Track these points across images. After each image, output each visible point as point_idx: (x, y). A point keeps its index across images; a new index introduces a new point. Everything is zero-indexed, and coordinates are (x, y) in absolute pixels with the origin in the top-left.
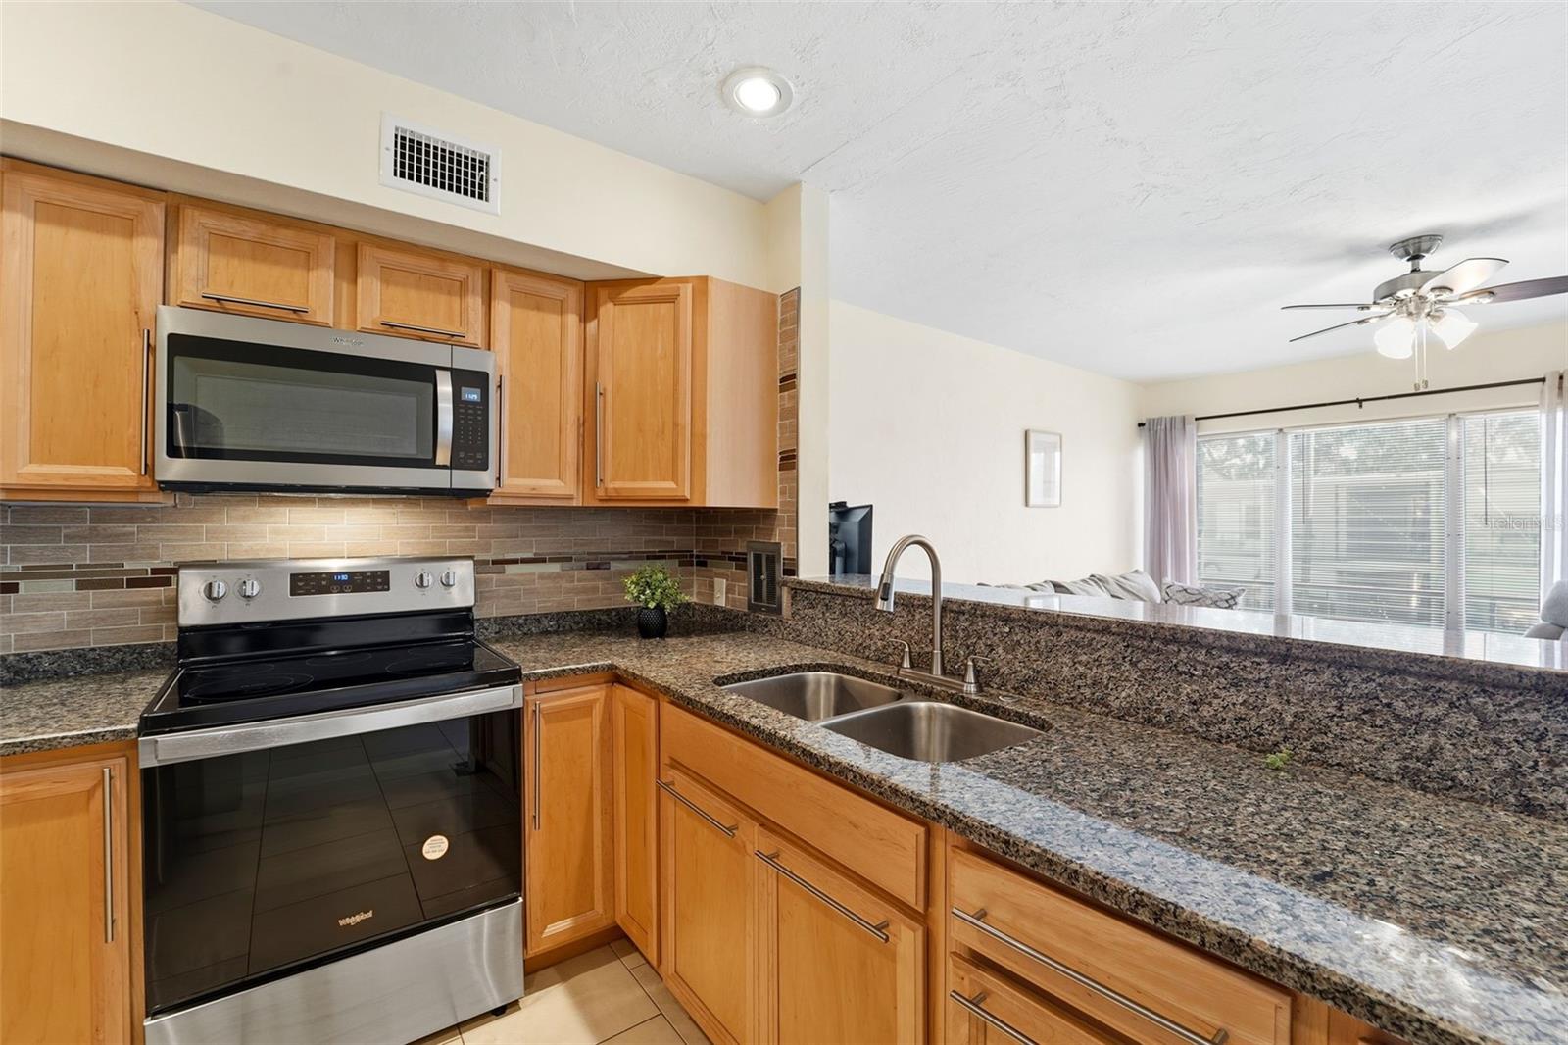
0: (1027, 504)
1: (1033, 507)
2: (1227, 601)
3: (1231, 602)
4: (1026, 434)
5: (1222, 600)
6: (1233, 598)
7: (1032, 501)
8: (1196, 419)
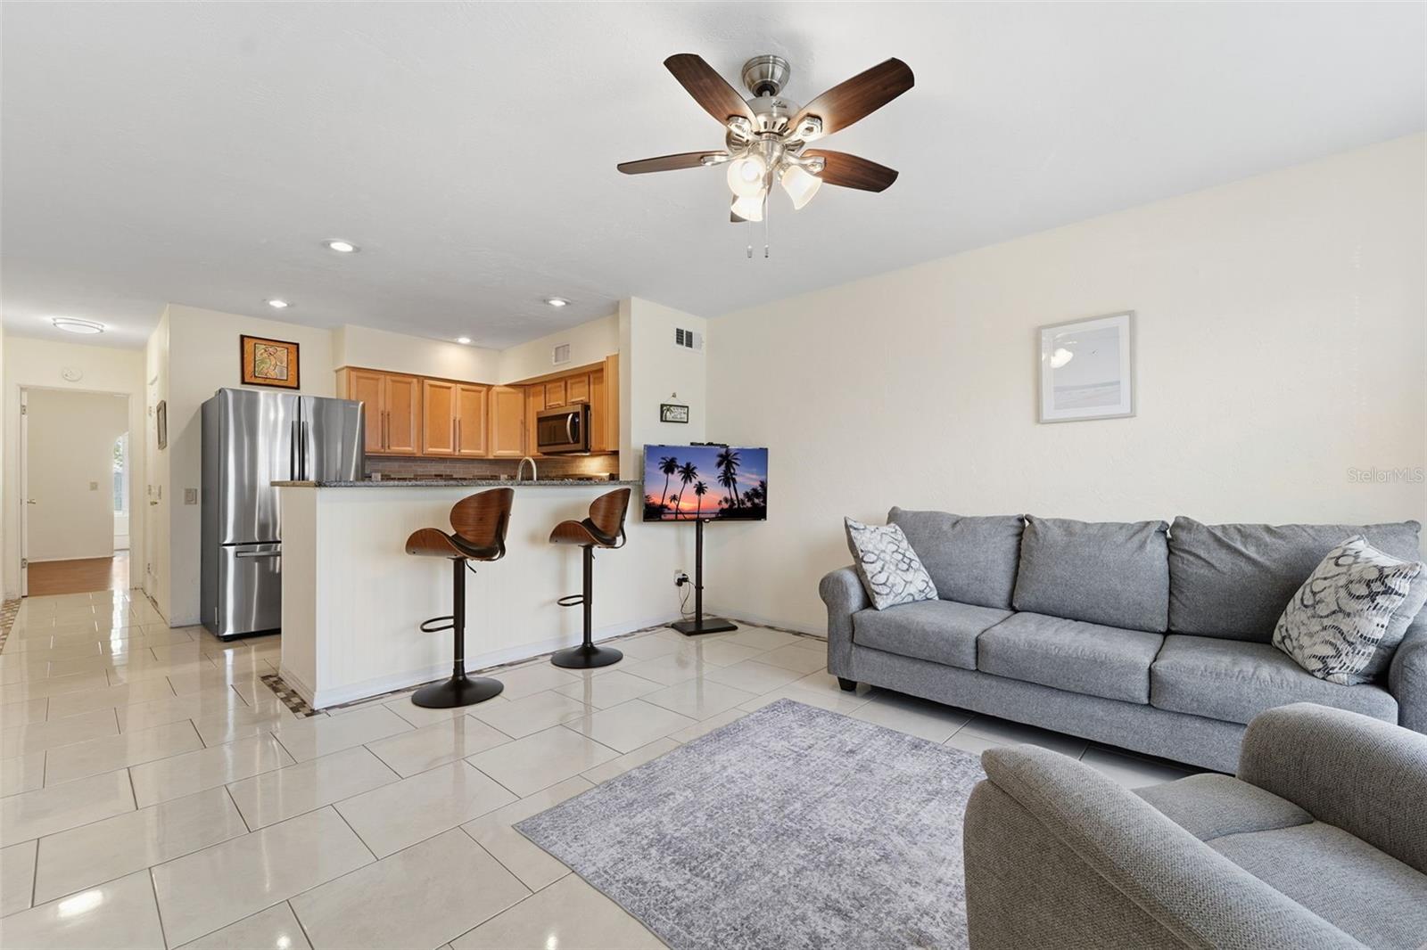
0: (1039, 422)
7: (1046, 416)
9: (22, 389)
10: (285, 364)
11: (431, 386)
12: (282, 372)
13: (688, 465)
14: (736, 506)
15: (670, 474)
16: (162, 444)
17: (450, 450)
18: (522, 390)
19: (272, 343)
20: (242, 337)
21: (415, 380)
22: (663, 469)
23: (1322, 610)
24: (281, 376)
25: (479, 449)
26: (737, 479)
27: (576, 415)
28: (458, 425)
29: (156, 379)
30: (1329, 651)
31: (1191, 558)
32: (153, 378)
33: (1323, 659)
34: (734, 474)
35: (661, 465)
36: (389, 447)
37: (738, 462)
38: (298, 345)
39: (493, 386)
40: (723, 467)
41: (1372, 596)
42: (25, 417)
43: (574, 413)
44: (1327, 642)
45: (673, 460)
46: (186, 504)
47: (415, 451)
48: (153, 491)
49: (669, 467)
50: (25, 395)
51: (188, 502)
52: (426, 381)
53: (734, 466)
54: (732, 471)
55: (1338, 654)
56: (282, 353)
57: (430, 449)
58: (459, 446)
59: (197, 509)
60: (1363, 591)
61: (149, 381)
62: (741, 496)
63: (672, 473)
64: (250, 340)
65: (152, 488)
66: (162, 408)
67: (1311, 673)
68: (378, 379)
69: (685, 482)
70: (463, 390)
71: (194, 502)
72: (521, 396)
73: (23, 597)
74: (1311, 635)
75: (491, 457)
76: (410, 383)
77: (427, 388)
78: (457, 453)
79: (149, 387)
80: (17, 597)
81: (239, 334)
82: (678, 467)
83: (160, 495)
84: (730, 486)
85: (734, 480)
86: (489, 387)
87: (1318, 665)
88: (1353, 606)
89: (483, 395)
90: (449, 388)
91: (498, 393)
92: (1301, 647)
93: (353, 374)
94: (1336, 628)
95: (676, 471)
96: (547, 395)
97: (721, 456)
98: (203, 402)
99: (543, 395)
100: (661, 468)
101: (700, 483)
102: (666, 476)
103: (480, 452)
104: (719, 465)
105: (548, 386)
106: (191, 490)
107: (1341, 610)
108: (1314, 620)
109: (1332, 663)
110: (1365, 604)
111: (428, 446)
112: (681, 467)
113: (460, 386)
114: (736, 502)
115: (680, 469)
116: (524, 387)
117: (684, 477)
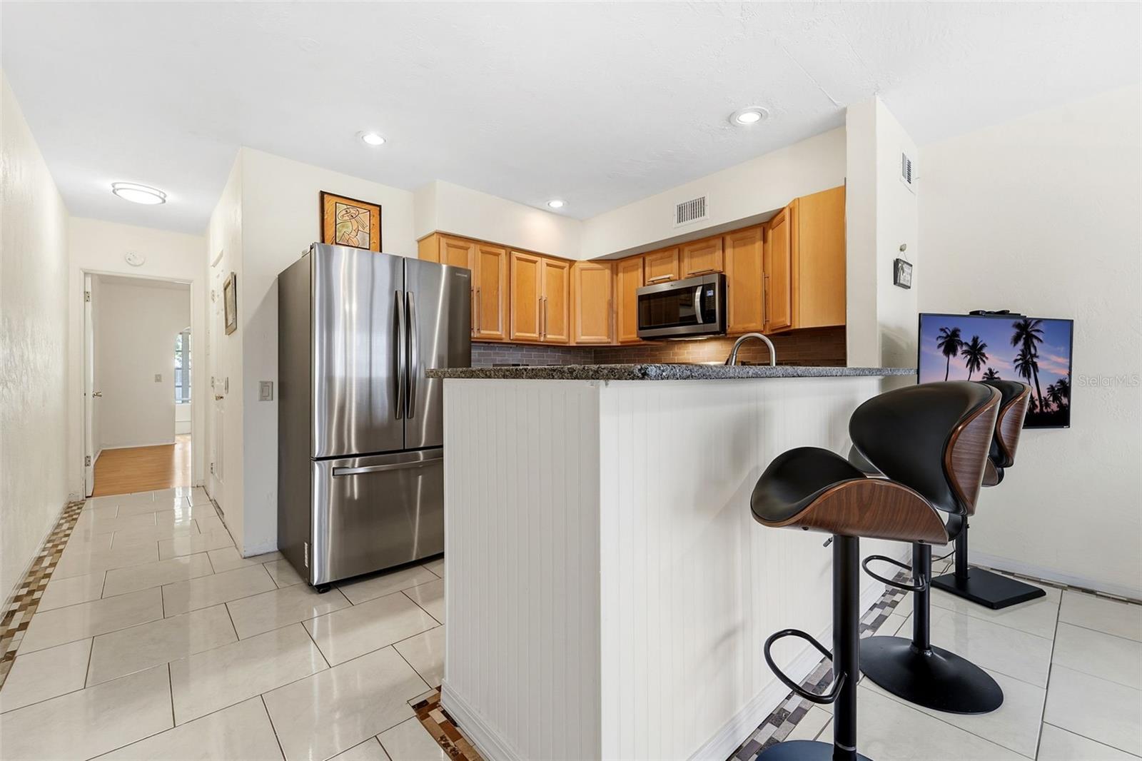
9: (86, 274)
10: (367, 230)
11: (519, 259)
12: (364, 239)
13: (975, 340)
14: (1038, 410)
15: (951, 356)
16: (230, 329)
17: (535, 335)
18: (609, 265)
19: (354, 204)
20: (322, 194)
21: (503, 252)
22: (943, 348)
24: (363, 244)
25: (562, 335)
26: (1039, 365)
27: (706, 288)
28: (543, 303)
29: (221, 255)
32: (217, 255)
34: (1035, 356)
35: (940, 341)
36: (479, 329)
37: (1040, 336)
38: (380, 206)
39: (575, 261)
40: (1021, 344)
42: (89, 304)
43: (703, 285)
45: (955, 333)
46: (261, 400)
47: (504, 336)
48: (217, 383)
49: (950, 346)
50: (89, 280)
51: (263, 398)
52: (515, 254)
53: (1035, 342)
54: (1033, 351)
56: (364, 217)
57: (517, 334)
58: (545, 331)
59: (273, 406)
61: (212, 259)
62: (1044, 393)
63: (955, 355)
64: (331, 197)
65: (216, 381)
66: (232, 284)
68: (467, 249)
69: (971, 370)
70: (548, 265)
71: (270, 398)
72: (607, 272)
73: (87, 497)
75: (573, 344)
76: (497, 255)
77: (514, 261)
78: (542, 339)
79: (212, 270)
80: (80, 498)
81: (319, 191)
82: (962, 344)
83: (227, 388)
84: (1029, 377)
85: (1035, 365)
86: (572, 262)
89: (566, 270)
90: (535, 262)
91: (582, 270)
93: (444, 241)
95: (959, 351)
96: (647, 269)
97: (1017, 329)
98: (278, 273)
99: (640, 270)
100: (940, 346)
101: (990, 370)
102: (945, 357)
103: (561, 338)
104: (1016, 340)
105: (648, 259)
106: (266, 383)
111: (515, 330)
112: (966, 344)
113: (545, 260)
114: (1037, 403)
115: (965, 348)
116: (614, 263)
117: (969, 361)
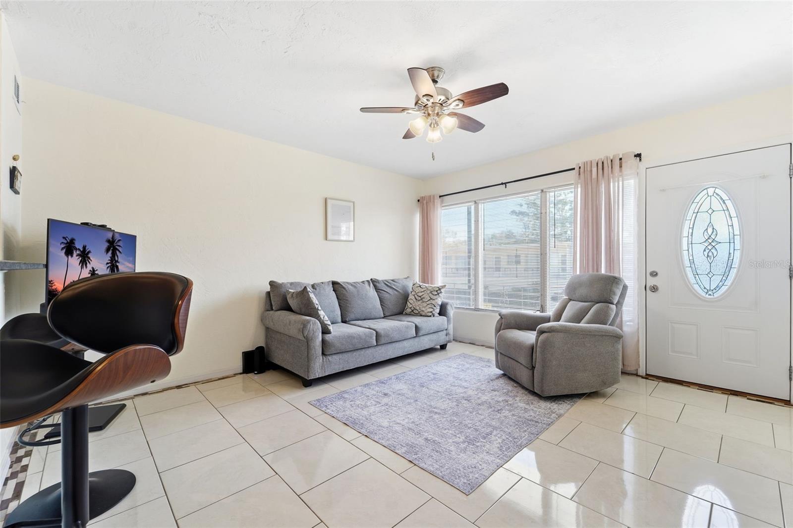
0: (326, 240)
1: (329, 241)
2: (437, 291)
3: (439, 292)
4: (326, 200)
5: (434, 291)
6: (440, 289)
7: (329, 237)
8: (440, 196)
13: (84, 247)
15: (70, 257)
22: (64, 251)
23: (425, 300)
26: (119, 267)
30: (432, 310)
31: (383, 292)
33: (431, 312)
34: (117, 261)
35: (63, 246)
37: (120, 249)
41: (438, 294)
44: (430, 308)
45: (72, 240)
49: (69, 250)
53: (118, 252)
54: (116, 259)
55: (434, 310)
60: (436, 293)
63: (72, 256)
67: (430, 316)
69: (82, 268)
74: (425, 307)
82: (76, 249)
85: (117, 267)
87: (431, 314)
88: (434, 297)
92: (423, 311)
94: (431, 304)
95: (75, 254)
97: (108, 241)
100: (62, 249)
101: (93, 268)
102: (66, 257)
104: (107, 251)
107: (431, 299)
108: (423, 303)
109: (433, 312)
110: (437, 296)
112: (79, 249)
115: (78, 252)
117: (81, 261)
